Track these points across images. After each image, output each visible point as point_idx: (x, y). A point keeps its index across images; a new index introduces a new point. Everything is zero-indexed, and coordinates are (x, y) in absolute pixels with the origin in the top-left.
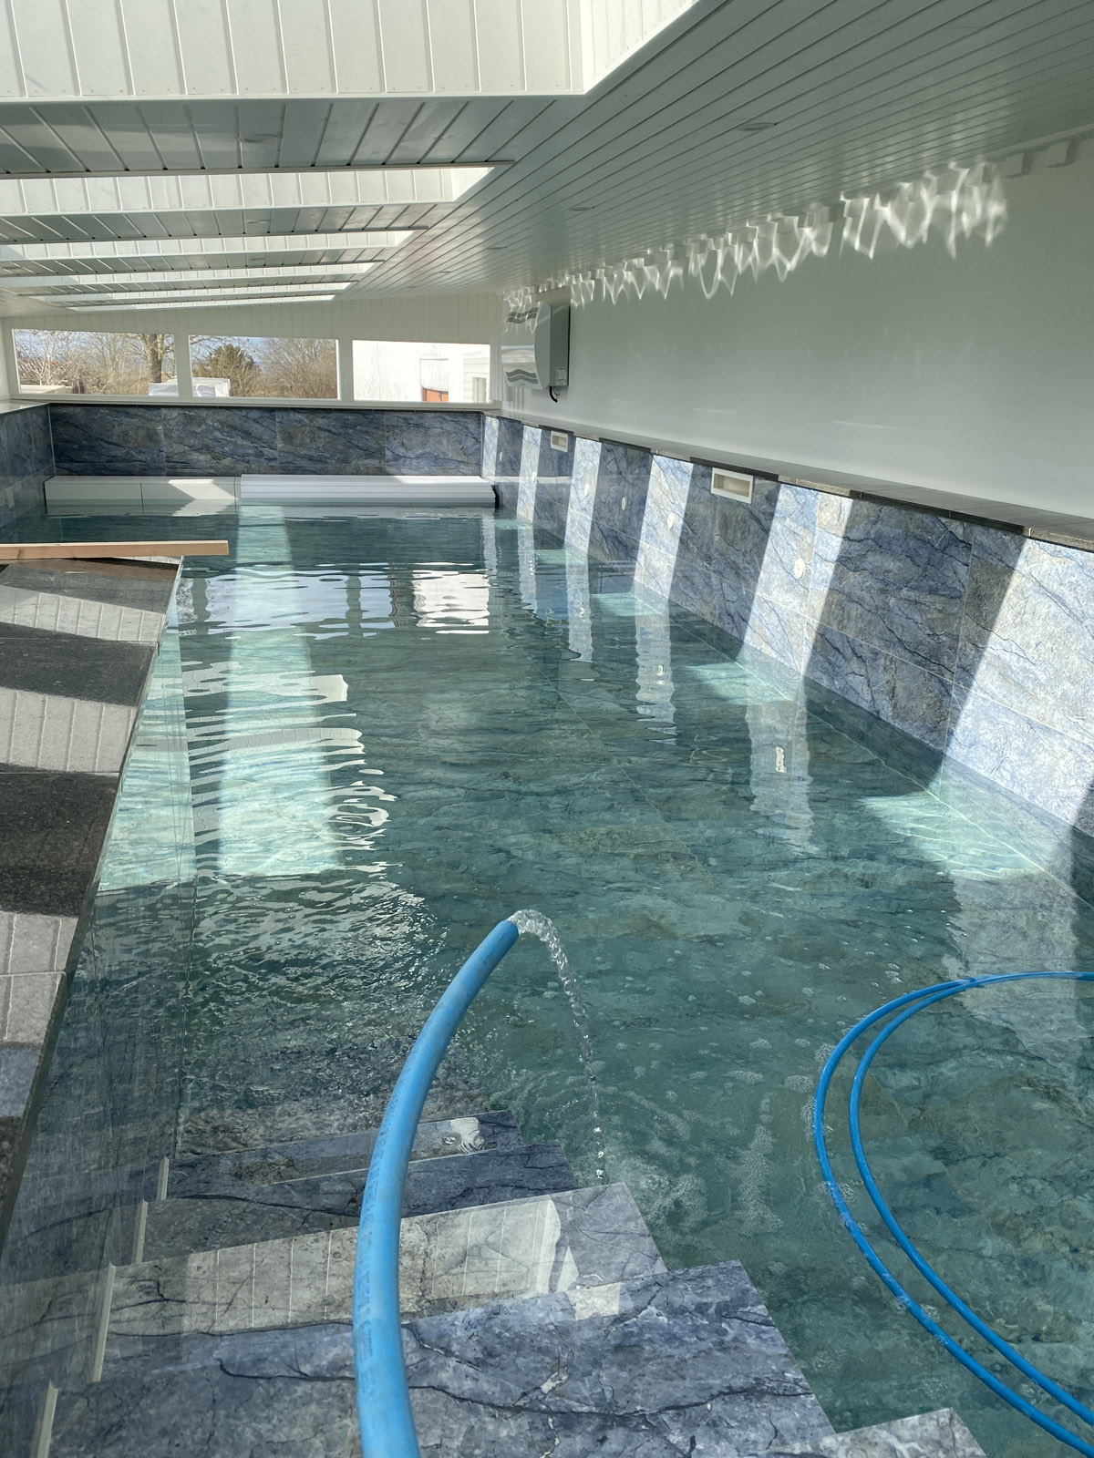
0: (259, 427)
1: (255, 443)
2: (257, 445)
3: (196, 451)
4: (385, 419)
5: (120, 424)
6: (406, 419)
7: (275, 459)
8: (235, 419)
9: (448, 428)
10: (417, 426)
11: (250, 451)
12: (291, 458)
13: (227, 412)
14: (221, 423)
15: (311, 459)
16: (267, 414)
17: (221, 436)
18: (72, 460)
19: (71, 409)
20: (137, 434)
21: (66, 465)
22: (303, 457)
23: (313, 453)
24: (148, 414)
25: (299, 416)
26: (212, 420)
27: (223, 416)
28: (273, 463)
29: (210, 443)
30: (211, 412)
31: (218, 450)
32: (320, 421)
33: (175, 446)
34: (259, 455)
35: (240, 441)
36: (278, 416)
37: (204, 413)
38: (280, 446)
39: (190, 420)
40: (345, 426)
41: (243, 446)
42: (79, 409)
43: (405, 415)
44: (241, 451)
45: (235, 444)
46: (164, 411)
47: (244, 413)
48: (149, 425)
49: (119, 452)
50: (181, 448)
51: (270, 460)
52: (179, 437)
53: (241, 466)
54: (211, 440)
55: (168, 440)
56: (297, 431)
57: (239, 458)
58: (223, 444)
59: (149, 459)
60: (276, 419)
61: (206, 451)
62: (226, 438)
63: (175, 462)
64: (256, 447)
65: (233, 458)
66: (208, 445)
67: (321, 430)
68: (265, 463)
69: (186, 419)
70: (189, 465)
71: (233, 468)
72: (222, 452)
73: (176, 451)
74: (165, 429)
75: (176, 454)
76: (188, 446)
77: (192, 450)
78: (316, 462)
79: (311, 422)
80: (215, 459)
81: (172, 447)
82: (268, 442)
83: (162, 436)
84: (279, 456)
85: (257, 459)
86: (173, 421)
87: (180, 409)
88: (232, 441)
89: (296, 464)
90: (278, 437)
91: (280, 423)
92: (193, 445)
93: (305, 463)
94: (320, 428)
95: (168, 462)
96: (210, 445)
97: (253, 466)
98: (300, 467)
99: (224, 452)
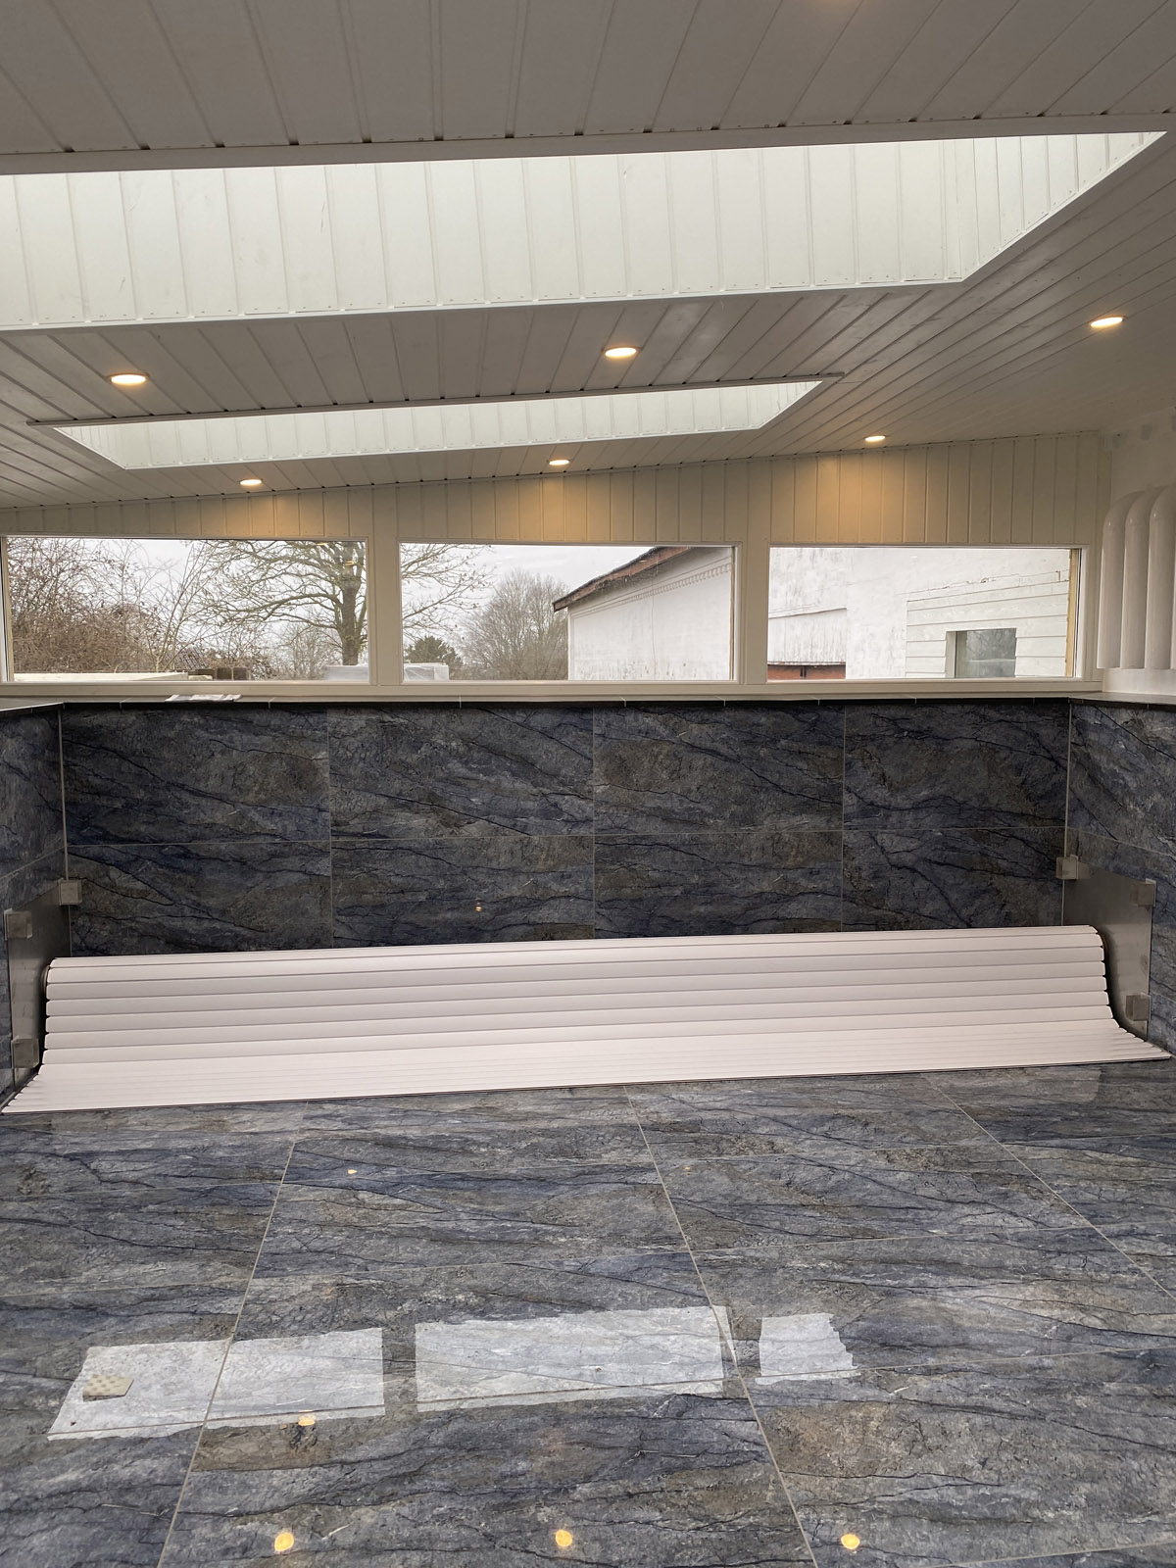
0: (553, 750)
1: (543, 786)
2: (546, 791)
4: (844, 721)
5: (227, 749)
6: (894, 721)
7: (588, 821)
8: (499, 730)
9: (993, 739)
10: (919, 734)
11: (530, 805)
12: (624, 818)
13: (481, 717)
14: (467, 741)
15: (667, 817)
16: (573, 718)
17: (463, 771)
18: (106, 837)
19: (113, 717)
20: (265, 771)
21: (95, 849)
22: (651, 814)
23: (674, 804)
24: (296, 723)
25: (648, 721)
26: (444, 734)
27: (468, 724)
28: (581, 831)
29: (438, 788)
30: (444, 716)
31: (457, 802)
32: (695, 729)
33: (357, 796)
34: (551, 812)
35: (507, 782)
36: (599, 723)
37: (427, 720)
38: (599, 790)
39: (393, 733)
40: (751, 741)
41: (513, 793)
42: (131, 717)
43: (893, 712)
44: (509, 805)
45: (497, 790)
46: (333, 718)
47: (520, 717)
48: (296, 749)
49: (221, 815)
50: (364, 802)
51: (575, 823)
52: (367, 776)
53: (508, 840)
54: (440, 780)
55: (339, 785)
56: (639, 754)
57: (505, 821)
58: (469, 790)
59: (291, 828)
60: (594, 728)
61: (428, 808)
62: (475, 776)
63: (354, 835)
64: (544, 795)
65: (489, 821)
66: (433, 794)
67: (695, 749)
68: (565, 830)
69: (385, 733)
70: (385, 842)
71: (488, 845)
72: (464, 808)
73: (357, 810)
74: (334, 758)
75: (357, 816)
76: (385, 796)
77: (396, 807)
78: (680, 826)
79: (674, 731)
80: (447, 825)
81: (349, 800)
82: (571, 782)
83: (327, 775)
84: (597, 814)
85: (545, 822)
86: (353, 740)
87: (372, 710)
88: (488, 783)
89: (634, 832)
90: (595, 770)
91: (603, 736)
92: (400, 794)
93: (656, 829)
94: (692, 746)
95: (337, 834)
96: (438, 793)
97: (536, 838)
98: (643, 838)
99: (470, 809)
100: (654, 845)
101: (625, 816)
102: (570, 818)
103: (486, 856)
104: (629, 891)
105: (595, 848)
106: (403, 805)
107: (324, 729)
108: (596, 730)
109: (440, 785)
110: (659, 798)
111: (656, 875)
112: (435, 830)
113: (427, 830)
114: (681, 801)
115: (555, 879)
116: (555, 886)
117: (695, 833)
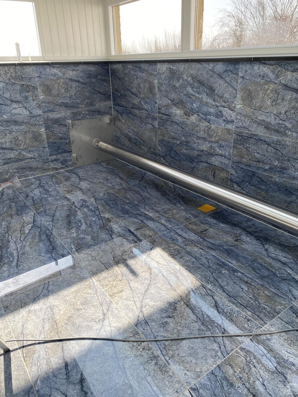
0: (222, 84)
1: (217, 102)
2: (218, 104)
3: (175, 105)
5: (137, 77)
7: (232, 122)
11: (212, 110)
12: (247, 123)
13: (198, 65)
14: (193, 78)
15: (267, 127)
16: (231, 67)
17: (191, 91)
20: (144, 86)
21: (117, 108)
22: (260, 123)
23: (272, 120)
24: (151, 69)
28: (229, 126)
29: (184, 99)
30: (187, 65)
31: (189, 105)
33: (164, 99)
34: (219, 115)
35: (205, 98)
36: (243, 68)
37: (182, 67)
38: (238, 107)
39: (173, 74)
41: (207, 103)
44: (205, 109)
45: (201, 101)
46: (158, 66)
47: (211, 66)
48: (150, 79)
49: (136, 101)
50: (166, 101)
51: (227, 122)
52: (166, 91)
53: (204, 124)
54: (184, 95)
55: (160, 93)
56: (258, 89)
57: (203, 116)
58: (193, 100)
59: (150, 108)
60: (240, 73)
61: (181, 106)
62: (195, 94)
63: (163, 114)
64: (217, 106)
65: (198, 116)
66: (182, 100)
67: (287, 88)
68: (223, 125)
69: (171, 73)
70: (170, 118)
71: (197, 126)
72: (191, 108)
73: (164, 104)
74: (159, 83)
75: (163, 107)
76: (170, 100)
77: (173, 105)
78: (273, 132)
79: (277, 76)
80: (186, 115)
81: (162, 100)
82: (228, 102)
83: (157, 89)
84: (237, 119)
85: (216, 119)
86: (163, 76)
87: (168, 63)
88: (199, 98)
89: (251, 131)
90: (238, 96)
91: (243, 77)
92: (174, 99)
93: (261, 132)
94: (286, 86)
95: (159, 113)
96: (184, 100)
97: (213, 126)
98: (254, 135)
99: (193, 109)
100: (259, 140)
101: (248, 122)
102: (226, 119)
103: (196, 130)
104: (245, 160)
105: (234, 135)
106: (175, 104)
107: (156, 71)
108: (241, 74)
109: (185, 97)
110: (265, 115)
111: (258, 156)
112: (183, 116)
113: (180, 116)
114: (275, 118)
115: (218, 146)
116: (217, 149)
117: (280, 138)
